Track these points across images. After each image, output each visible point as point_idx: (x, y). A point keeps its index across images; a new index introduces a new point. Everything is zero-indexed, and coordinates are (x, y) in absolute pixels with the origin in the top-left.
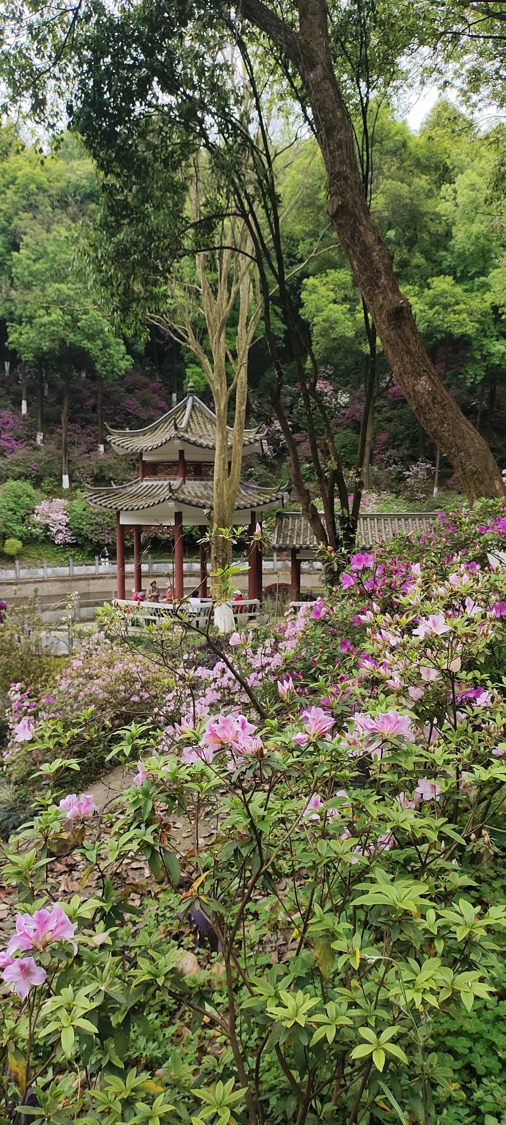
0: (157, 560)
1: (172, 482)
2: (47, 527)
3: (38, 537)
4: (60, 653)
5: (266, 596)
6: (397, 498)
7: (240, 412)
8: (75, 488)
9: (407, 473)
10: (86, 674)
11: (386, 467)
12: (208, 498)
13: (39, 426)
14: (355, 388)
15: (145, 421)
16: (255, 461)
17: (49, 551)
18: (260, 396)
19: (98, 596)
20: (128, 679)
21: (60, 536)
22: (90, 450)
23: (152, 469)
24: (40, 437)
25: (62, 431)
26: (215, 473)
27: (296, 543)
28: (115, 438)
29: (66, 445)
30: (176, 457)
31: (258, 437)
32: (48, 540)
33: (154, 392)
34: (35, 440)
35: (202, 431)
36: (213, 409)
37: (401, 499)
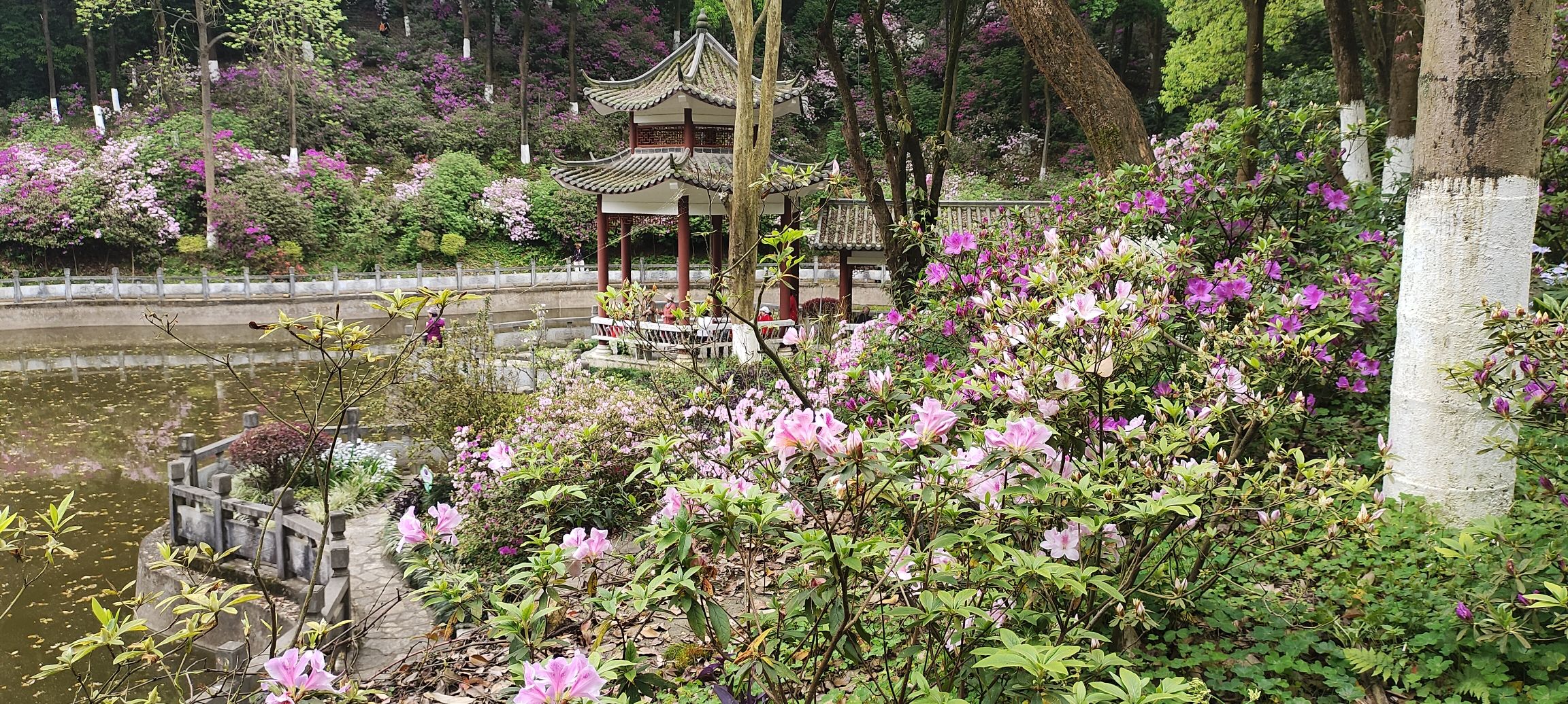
0: (651, 265)
1: (674, 154)
2: (499, 218)
3: (487, 231)
4: (520, 389)
5: (804, 316)
6: (988, 181)
7: (771, 55)
8: (539, 163)
9: (1004, 146)
10: (558, 416)
11: (974, 138)
12: (725, 177)
13: (488, 75)
14: (933, 24)
15: (635, 69)
16: (789, 128)
17: (503, 250)
18: (797, 35)
19: (570, 313)
20: (614, 423)
21: (518, 230)
22: (561, 110)
23: (646, 136)
24: (489, 91)
25: (520, 81)
26: (735, 141)
27: (848, 241)
28: (594, 91)
29: (526, 103)
30: (681, 119)
31: (796, 91)
32: (502, 236)
33: (649, 29)
34: (482, 95)
35: (717, 83)
36: (733, 52)
37: (994, 183)
